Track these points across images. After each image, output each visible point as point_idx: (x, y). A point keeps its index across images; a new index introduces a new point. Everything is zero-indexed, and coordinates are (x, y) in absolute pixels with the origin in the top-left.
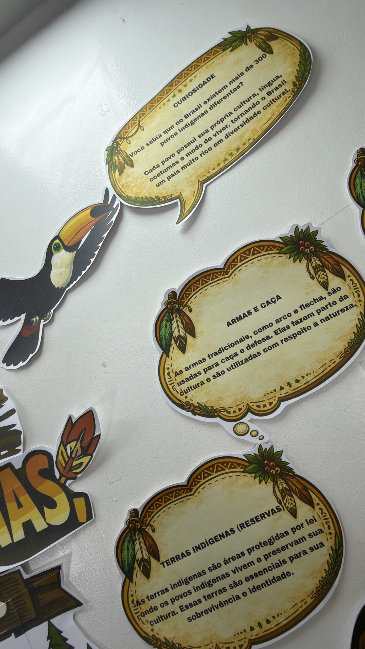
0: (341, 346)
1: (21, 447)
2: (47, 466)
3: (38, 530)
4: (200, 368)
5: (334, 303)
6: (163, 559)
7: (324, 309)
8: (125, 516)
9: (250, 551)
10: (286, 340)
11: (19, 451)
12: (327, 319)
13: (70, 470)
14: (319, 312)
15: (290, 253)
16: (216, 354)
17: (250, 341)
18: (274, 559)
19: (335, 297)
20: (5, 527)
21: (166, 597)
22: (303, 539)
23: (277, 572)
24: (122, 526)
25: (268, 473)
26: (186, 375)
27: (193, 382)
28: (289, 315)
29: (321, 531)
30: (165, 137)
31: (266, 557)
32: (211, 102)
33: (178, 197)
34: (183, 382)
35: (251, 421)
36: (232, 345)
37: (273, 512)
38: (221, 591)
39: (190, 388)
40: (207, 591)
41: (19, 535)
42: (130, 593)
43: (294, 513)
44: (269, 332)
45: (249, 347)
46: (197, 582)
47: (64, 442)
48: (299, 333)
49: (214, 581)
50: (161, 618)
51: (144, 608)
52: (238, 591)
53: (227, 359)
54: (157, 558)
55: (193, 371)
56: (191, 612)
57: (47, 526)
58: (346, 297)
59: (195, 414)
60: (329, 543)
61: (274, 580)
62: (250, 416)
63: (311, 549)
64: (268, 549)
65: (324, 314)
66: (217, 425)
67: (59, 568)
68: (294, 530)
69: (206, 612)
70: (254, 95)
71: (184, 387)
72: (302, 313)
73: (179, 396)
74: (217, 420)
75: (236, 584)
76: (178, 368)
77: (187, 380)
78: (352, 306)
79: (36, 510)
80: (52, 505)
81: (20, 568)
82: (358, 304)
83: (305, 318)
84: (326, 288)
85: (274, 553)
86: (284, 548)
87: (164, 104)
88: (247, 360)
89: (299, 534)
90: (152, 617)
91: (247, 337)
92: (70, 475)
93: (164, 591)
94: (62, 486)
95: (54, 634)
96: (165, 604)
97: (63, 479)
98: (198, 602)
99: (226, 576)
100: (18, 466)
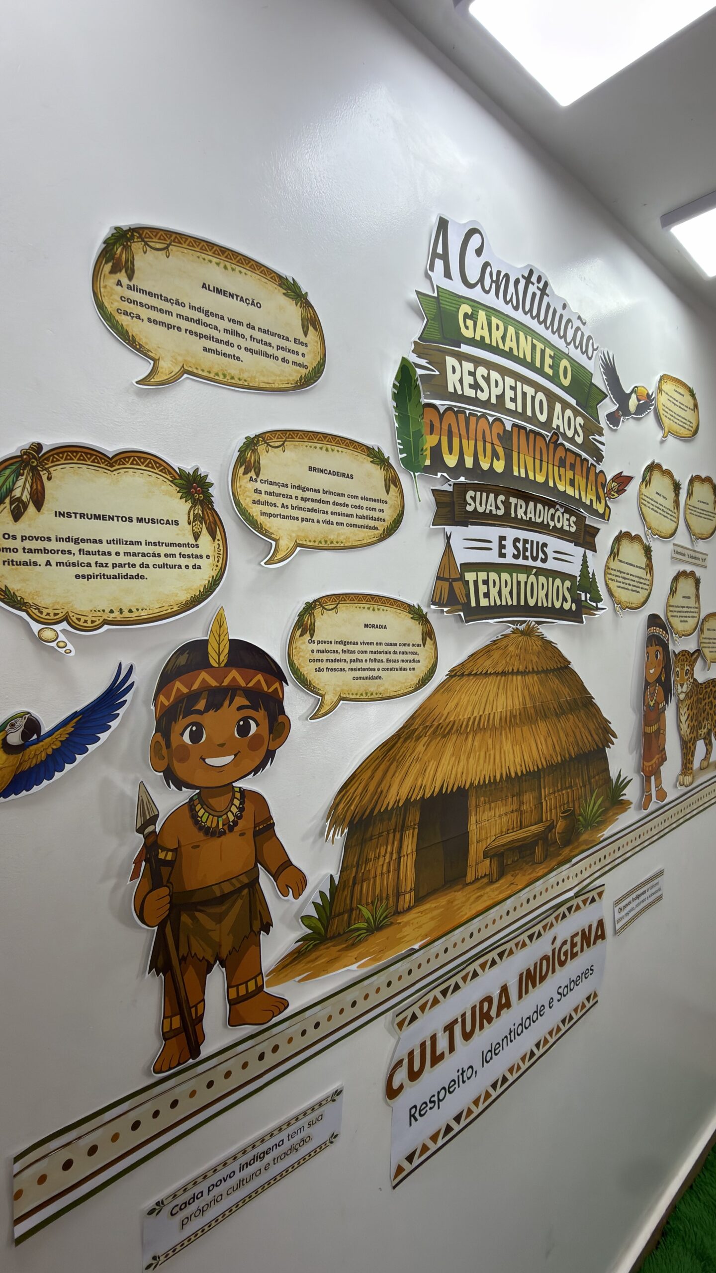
2: (604, 483)
3: (594, 507)
4: (647, 499)
6: (618, 558)
9: (636, 576)
10: (663, 515)
11: (599, 465)
14: (671, 515)
16: (651, 499)
17: (658, 505)
18: (639, 585)
19: (674, 515)
20: (585, 493)
21: (615, 573)
22: (645, 584)
23: (638, 589)
25: (647, 556)
28: (666, 508)
29: (649, 585)
31: (638, 582)
33: (664, 427)
34: (643, 499)
35: (650, 533)
36: (655, 501)
37: (644, 569)
38: (626, 584)
39: (643, 504)
40: (623, 580)
41: (588, 502)
42: (608, 562)
43: (647, 574)
44: (661, 508)
45: (657, 507)
46: (623, 575)
47: (613, 480)
50: (611, 579)
51: (609, 571)
52: (629, 587)
53: (652, 505)
56: (618, 584)
57: (596, 509)
58: (676, 518)
60: (649, 591)
61: (637, 591)
62: (650, 531)
63: (646, 589)
64: (639, 580)
66: (644, 524)
69: (621, 587)
71: (642, 501)
72: (669, 511)
73: (640, 503)
78: (675, 522)
80: (600, 502)
84: (674, 509)
88: (655, 511)
89: (645, 582)
90: (609, 576)
91: (658, 503)
92: (609, 495)
93: (615, 570)
94: (605, 498)
95: (585, 556)
96: (614, 575)
97: (606, 495)
98: (620, 582)
99: (629, 579)
100: (597, 471)
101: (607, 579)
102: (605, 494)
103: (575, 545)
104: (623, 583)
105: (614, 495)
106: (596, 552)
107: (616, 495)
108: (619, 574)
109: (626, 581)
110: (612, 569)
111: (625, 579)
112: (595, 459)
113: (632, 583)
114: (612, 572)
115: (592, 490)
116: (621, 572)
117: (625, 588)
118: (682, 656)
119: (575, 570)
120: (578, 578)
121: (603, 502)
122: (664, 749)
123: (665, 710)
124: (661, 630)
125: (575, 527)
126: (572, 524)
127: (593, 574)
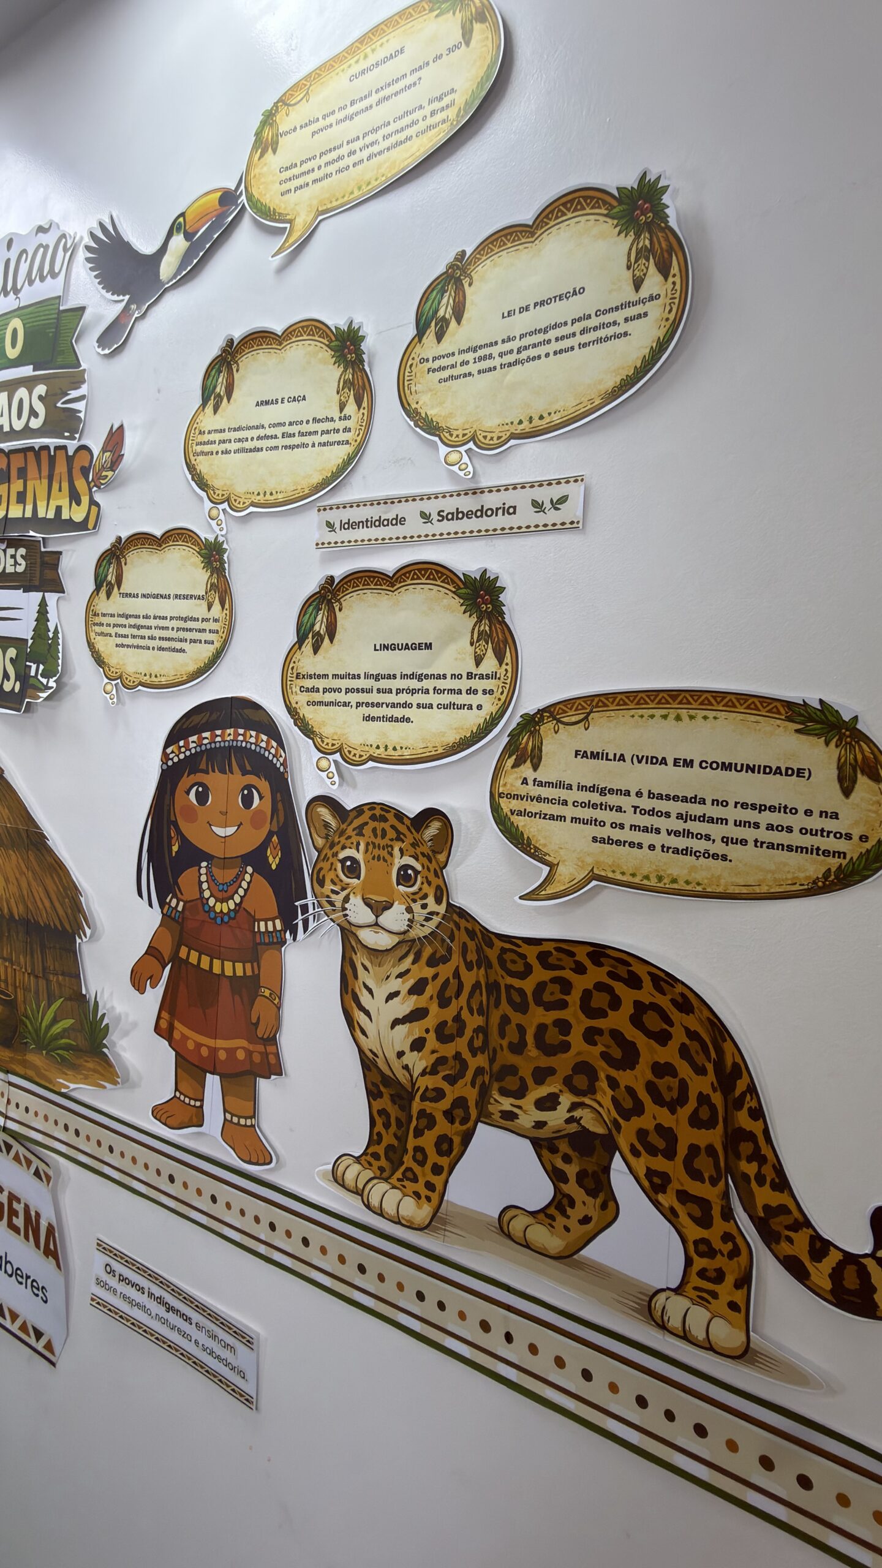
0: (317, 479)
1: (77, 436)
2: (87, 465)
3: (63, 518)
4: (217, 437)
5: (338, 431)
6: (121, 591)
7: (328, 432)
8: (113, 539)
9: (172, 618)
10: (286, 447)
11: (75, 438)
12: (324, 444)
13: (99, 479)
14: (323, 432)
15: (335, 351)
16: (235, 430)
17: (261, 432)
18: (181, 634)
19: (341, 425)
20: (46, 502)
21: (112, 620)
22: (204, 630)
23: (178, 645)
24: (107, 546)
25: (212, 564)
26: (206, 437)
27: (207, 448)
28: (301, 422)
29: (217, 632)
30: (321, 123)
31: (178, 629)
32: (382, 94)
33: (290, 222)
34: (201, 443)
35: (224, 510)
36: (249, 428)
37: (199, 598)
38: (143, 638)
39: (202, 453)
40: (135, 632)
41: (51, 515)
42: (93, 604)
43: (209, 608)
44: (278, 431)
45: (259, 438)
46: (132, 621)
47: (104, 450)
48: (298, 446)
49: (143, 627)
50: (102, 634)
51: (97, 620)
52: (151, 643)
53: (240, 440)
54: (119, 588)
55: (212, 437)
56: (119, 641)
57: (69, 518)
58: (349, 430)
59: (193, 479)
60: (217, 645)
61: (175, 650)
62: (225, 505)
63: (206, 642)
64: (181, 624)
65: (325, 438)
66: (201, 499)
67: (60, 553)
68: (203, 620)
69: (128, 646)
70: (421, 107)
71: (199, 448)
72: (312, 427)
73: (191, 455)
74: (203, 494)
75: (152, 638)
76: (203, 427)
77: (205, 443)
78: (347, 442)
79: (68, 499)
80: (78, 503)
81: (41, 539)
82: (353, 443)
83: (310, 434)
84: (341, 410)
85: (184, 629)
86: (191, 630)
87: (343, 70)
88: (251, 451)
89: (205, 625)
90: (98, 629)
91: (263, 427)
92: (98, 483)
93: (112, 616)
94: (90, 490)
95: (43, 605)
96: (109, 625)
97: (93, 484)
98: (126, 636)
99: (149, 628)
100: (71, 453)
101: (92, 635)
102: (88, 483)
103: (24, 592)
104: (134, 637)
105: (107, 476)
106: (63, 592)
107: (110, 474)
108: (122, 621)
109: (143, 632)
110: (104, 615)
111: (139, 627)
112: (67, 434)
113: (157, 633)
114: (105, 620)
115: (60, 490)
116: (127, 617)
117: (138, 647)
118: (373, 818)
119: (24, 629)
120: (30, 642)
121: (85, 500)
122: (272, 1040)
123: (283, 942)
124: (265, 738)
125: (23, 563)
126: (20, 560)
127: (56, 632)
